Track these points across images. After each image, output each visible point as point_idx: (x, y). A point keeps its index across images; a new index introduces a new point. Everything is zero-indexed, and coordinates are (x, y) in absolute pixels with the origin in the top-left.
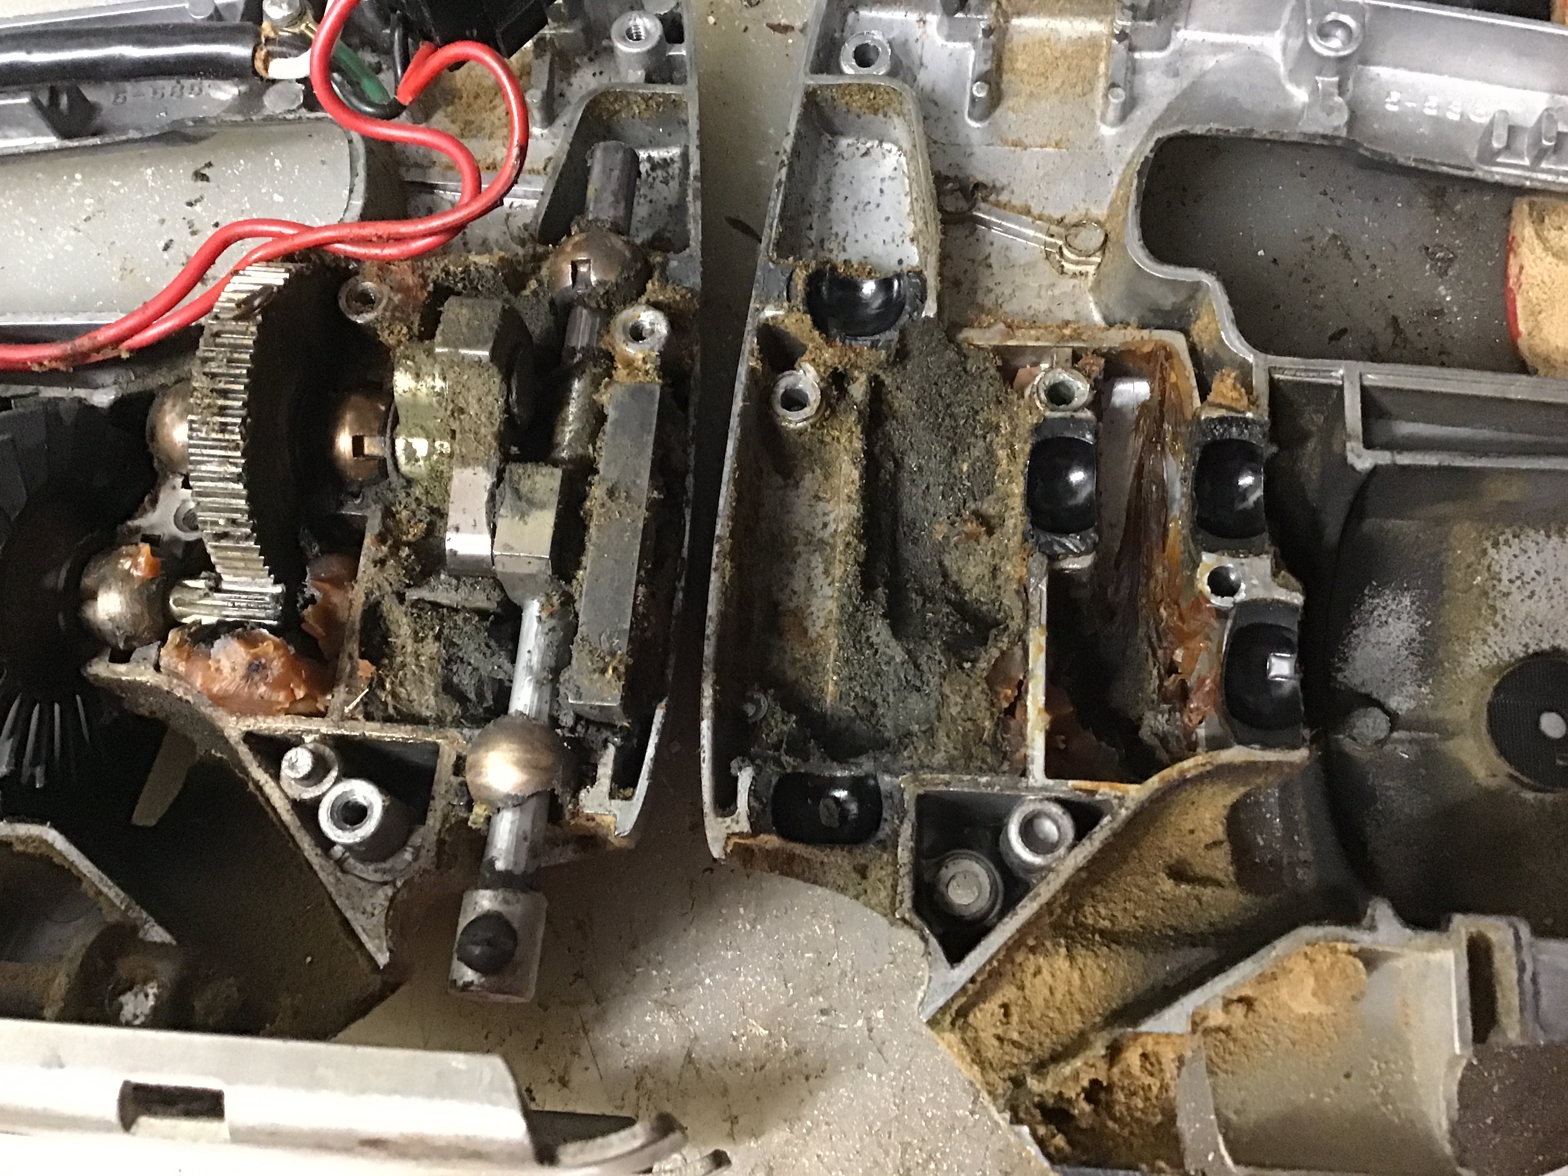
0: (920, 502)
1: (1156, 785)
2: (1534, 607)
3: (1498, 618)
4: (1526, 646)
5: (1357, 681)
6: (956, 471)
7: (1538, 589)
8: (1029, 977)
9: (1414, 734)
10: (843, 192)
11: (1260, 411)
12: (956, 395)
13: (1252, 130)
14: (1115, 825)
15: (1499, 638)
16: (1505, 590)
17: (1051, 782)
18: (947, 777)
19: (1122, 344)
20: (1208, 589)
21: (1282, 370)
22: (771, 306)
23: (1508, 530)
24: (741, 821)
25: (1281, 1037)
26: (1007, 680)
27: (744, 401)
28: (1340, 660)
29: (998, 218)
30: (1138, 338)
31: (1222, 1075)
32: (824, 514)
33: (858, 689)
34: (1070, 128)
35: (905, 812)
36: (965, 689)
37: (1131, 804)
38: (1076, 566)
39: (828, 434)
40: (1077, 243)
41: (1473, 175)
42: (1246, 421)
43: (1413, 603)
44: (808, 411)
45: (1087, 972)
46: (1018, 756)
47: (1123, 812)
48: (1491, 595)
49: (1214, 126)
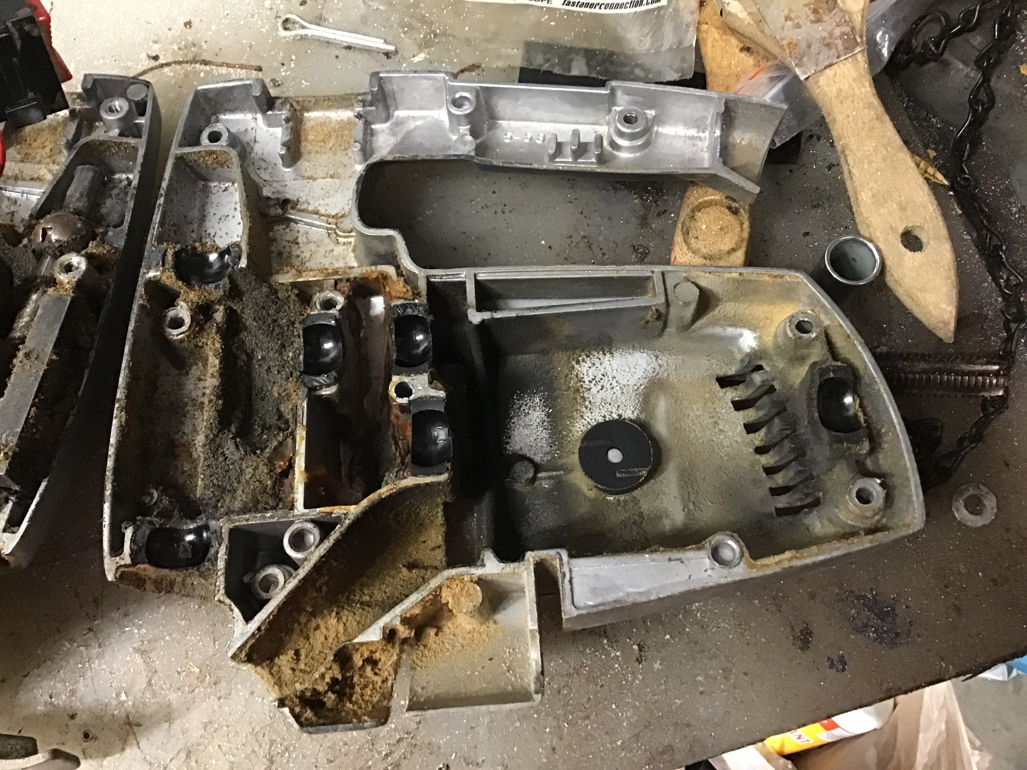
0: (266, 376)
1: (366, 504)
2: (604, 394)
3: (587, 403)
4: (604, 416)
5: (517, 447)
6: (285, 358)
7: (605, 384)
8: (312, 631)
9: (550, 474)
10: (212, 211)
11: (422, 298)
12: (278, 313)
13: (417, 156)
14: (342, 529)
15: (589, 414)
16: (588, 387)
17: (307, 511)
18: (247, 516)
19: (360, 274)
20: (395, 395)
21: (434, 276)
22: (153, 270)
23: (583, 354)
24: (126, 558)
25: (456, 644)
26: (282, 457)
27: (135, 323)
28: (507, 438)
29: (300, 217)
30: (369, 271)
31: (418, 669)
32: (204, 388)
33: (215, 481)
34: (339, 167)
35: (222, 539)
36: (255, 464)
37: (351, 517)
38: (328, 393)
39: (200, 341)
40: (341, 226)
41: (532, 167)
42: (416, 305)
43: (540, 401)
44: (184, 328)
45: (348, 624)
46: (290, 499)
47: (347, 522)
48: (581, 390)
49: (398, 155)
